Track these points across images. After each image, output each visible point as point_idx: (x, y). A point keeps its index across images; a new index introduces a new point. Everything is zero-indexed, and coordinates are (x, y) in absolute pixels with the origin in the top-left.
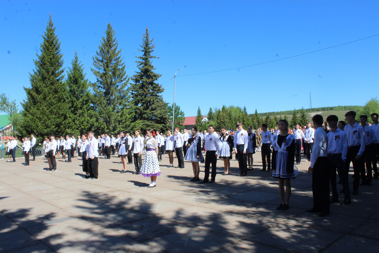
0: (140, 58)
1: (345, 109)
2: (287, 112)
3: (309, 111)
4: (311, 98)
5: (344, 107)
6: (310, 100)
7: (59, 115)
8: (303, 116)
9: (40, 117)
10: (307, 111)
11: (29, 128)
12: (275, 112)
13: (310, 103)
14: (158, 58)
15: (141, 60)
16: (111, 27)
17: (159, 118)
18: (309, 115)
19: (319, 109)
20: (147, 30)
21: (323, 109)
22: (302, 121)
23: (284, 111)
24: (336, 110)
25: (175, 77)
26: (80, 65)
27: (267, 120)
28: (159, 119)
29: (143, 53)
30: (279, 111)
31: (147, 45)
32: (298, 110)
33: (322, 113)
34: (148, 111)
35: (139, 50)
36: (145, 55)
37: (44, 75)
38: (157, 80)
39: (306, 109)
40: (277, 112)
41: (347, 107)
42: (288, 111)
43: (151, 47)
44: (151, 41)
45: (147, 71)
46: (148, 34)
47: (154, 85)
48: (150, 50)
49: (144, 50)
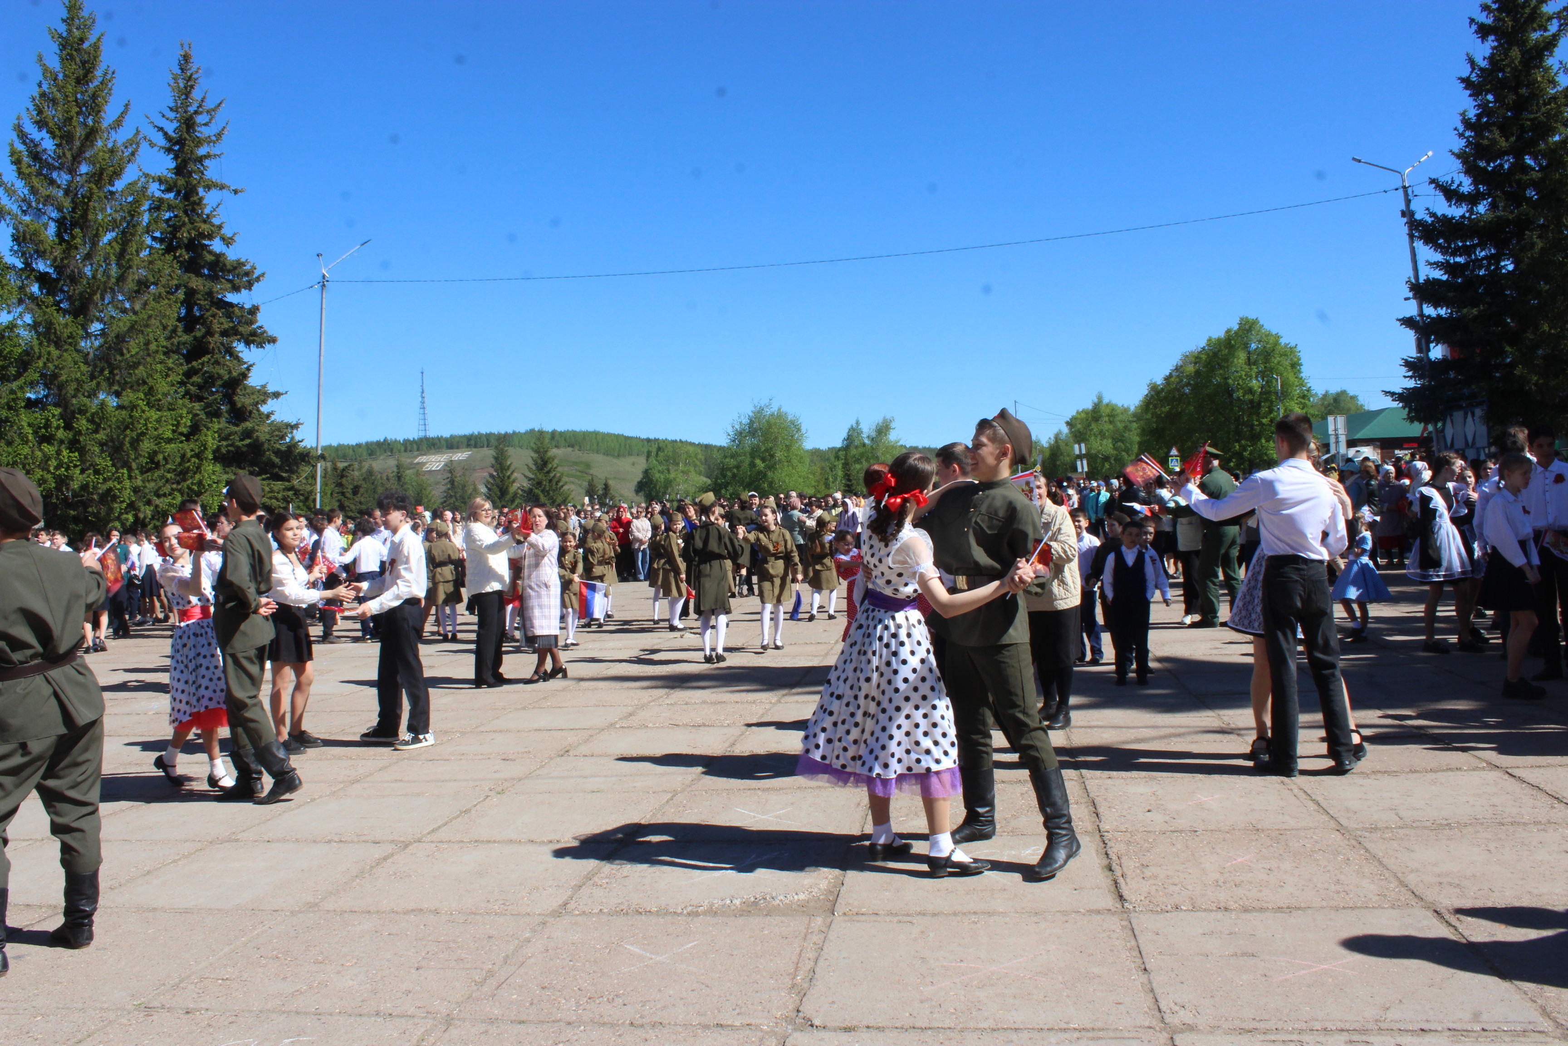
0: (160, 180)
1: (554, 444)
3: (418, 450)
4: (425, 395)
5: (549, 436)
8: (543, 464)
10: (409, 448)
13: (422, 417)
14: (236, 192)
18: (418, 463)
19: (458, 442)
20: (186, 58)
21: (473, 442)
22: (539, 484)
24: (521, 447)
25: (324, 285)
29: (171, 161)
31: (188, 124)
32: (372, 443)
33: (470, 456)
38: (250, 289)
39: (404, 440)
41: (562, 434)
43: (208, 141)
44: (208, 112)
45: (195, 246)
46: (190, 78)
47: (236, 310)
48: (202, 151)
49: (177, 148)
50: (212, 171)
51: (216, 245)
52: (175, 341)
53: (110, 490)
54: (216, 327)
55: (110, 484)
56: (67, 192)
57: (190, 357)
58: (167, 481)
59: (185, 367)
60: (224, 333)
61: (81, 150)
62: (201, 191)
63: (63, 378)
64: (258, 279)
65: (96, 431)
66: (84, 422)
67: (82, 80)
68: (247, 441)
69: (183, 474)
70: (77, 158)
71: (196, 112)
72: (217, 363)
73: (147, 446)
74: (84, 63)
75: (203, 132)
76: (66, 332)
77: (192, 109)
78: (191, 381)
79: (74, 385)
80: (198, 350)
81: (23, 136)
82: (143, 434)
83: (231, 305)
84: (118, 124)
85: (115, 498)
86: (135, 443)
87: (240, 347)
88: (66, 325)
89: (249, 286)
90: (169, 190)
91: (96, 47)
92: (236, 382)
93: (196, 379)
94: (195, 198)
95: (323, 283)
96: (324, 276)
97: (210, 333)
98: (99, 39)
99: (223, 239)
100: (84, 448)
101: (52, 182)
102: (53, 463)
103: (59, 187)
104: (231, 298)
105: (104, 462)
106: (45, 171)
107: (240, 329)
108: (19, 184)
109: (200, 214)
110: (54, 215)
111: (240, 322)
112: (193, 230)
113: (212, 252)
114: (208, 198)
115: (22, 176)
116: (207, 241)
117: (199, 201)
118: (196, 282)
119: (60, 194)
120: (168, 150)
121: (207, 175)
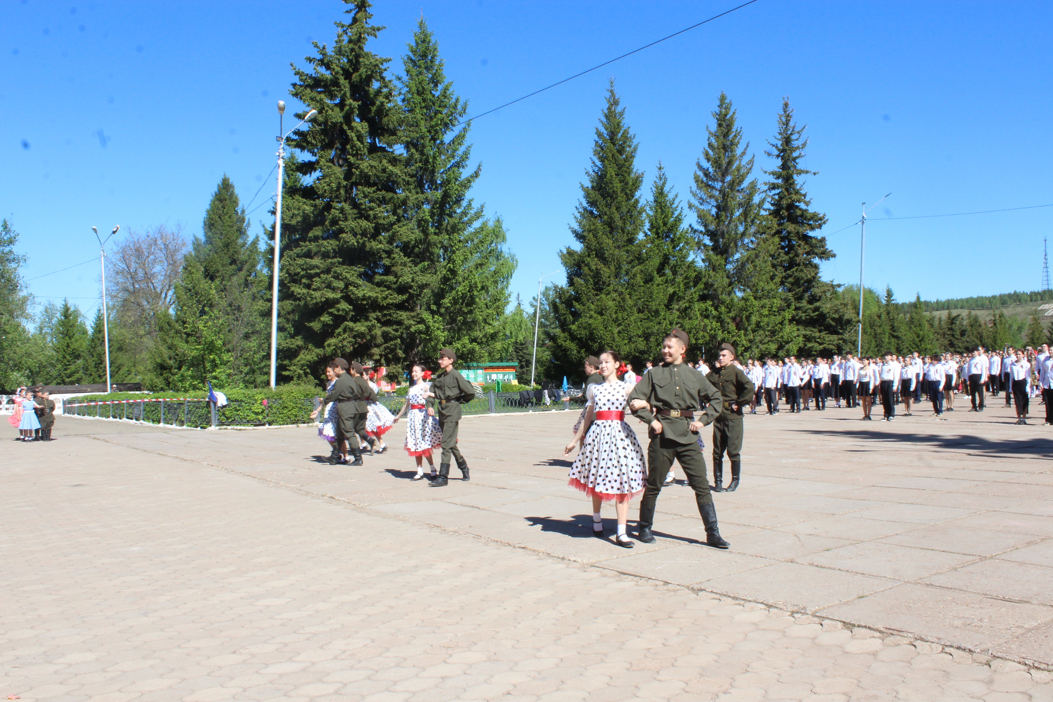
0: (773, 173)
2: (967, 300)
3: (1042, 299)
4: (1048, 257)
6: (1043, 265)
7: (649, 312)
9: (617, 318)
10: (1034, 299)
11: (596, 342)
12: (930, 302)
13: (1045, 274)
14: (815, 174)
15: (772, 180)
16: (727, 101)
17: (833, 319)
18: (1041, 310)
20: (786, 105)
23: (959, 298)
25: (863, 222)
26: (671, 196)
27: (953, 326)
28: (833, 323)
29: (779, 162)
30: (943, 298)
31: (787, 141)
32: (1004, 295)
34: (804, 303)
35: (769, 155)
36: (784, 167)
37: (614, 222)
38: (821, 228)
39: (1031, 292)
40: (937, 302)
42: (971, 298)
43: (798, 148)
44: (798, 132)
45: (791, 207)
46: (788, 116)
47: (813, 240)
48: (795, 154)
49: (782, 154)
50: (801, 164)
51: (802, 206)
52: (779, 260)
53: (735, 341)
54: (800, 251)
55: (735, 338)
56: (720, 191)
57: (787, 269)
58: (766, 336)
59: (784, 274)
60: (808, 253)
61: (727, 169)
62: (795, 177)
63: (715, 286)
64: (824, 223)
65: (730, 312)
66: (723, 308)
67: (726, 135)
68: (817, 313)
69: (773, 333)
70: (724, 175)
71: (791, 134)
72: (802, 271)
73: (754, 319)
74: (728, 126)
75: (795, 144)
76: (717, 264)
77: (789, 132)
78: (788, 281)
79: (721, 289)
80: (792, 264)
81: (700, 167)
82: (751, 313)
83: (811, 237)
84: (744, 153)
85: (738, 345)
86: (748, 318)
87: (816, 261)
88: (717, 260)
89: (820, 226)
90: (778, 178)
91: (732, 117)
92: (811, 282)
93: (791, 280)
94: (791, 181)
95: (863, 220)
96: (863, 217)
97: (797, 255)
98: (734, 113)
99: (805, 202)
100: (723, 320)
101: (713, 188)
102: (709, 327)
103: (716, 190)
104: (811, 234)
105: (732, 327)
106: (710, 183)
107: (816, 251)
108: (698, 192)
109: (794, 189)
110: (715, 204)
111: (816, 247)
112: (790, 198)
113: (800, 209)
114: (799, 180)
115: (699, 188)
116: (797, 204)
117: (794, 182)
118: (791, 227)
119: (717, 193)
120: (778, 156)
121: (799, 167)
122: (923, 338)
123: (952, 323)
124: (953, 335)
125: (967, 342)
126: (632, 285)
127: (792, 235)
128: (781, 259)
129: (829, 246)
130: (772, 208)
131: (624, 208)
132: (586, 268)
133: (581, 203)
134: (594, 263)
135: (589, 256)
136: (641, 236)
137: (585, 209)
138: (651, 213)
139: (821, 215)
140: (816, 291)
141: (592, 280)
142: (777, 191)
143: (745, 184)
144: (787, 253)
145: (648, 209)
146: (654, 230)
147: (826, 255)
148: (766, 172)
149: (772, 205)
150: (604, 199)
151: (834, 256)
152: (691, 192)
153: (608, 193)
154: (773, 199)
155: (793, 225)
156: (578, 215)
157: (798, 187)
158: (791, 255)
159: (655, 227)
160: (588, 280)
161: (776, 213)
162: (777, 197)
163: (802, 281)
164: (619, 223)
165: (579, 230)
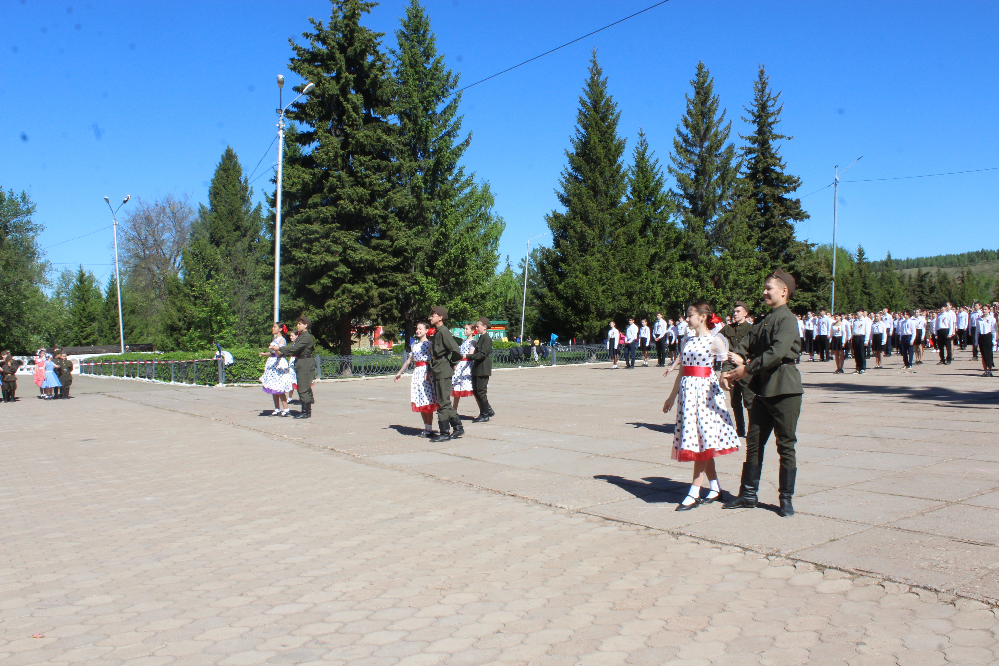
0: (750, 138)
2: (937, 258)
7: (632, 272)
9: (601, 277)
11: (581, 301)
12: (901, 260)
14: (789, 138)
15: (748, 144)
16: (705, 70)
17: (808, 277)
20: (762, 73)
23: (928, 256)
25: (836, 185)
26: (652, 161)
27: (923, 283)
28: (807, 281)
29: (755, 127)
30: (913, 256)
31: (763, 107)
32: (972, 253)
34: (780, 263)
35: (746, 120)
36: (760, 132)
37: (598, 186)
38: (795, 191)
40: (908, 260)
42: (940, 256)
43: (773, 114)
44: (773, 99)
45: (767, 170)
46: (764, 83)
47: (788, 202)
48: (771, 120)
49: (758, 120)
50: (776, 129)
51: (778, 169)
52: (755, 221)
53: (714, 299)
54: (776, 213)
55: (713, 296)
56: (699, 156)
57: (763, 229)
58: (744, 294)
59: (760, 235)
60: (783, 215)
61: (705, 135)
62: (771, 141)
63: (695, 247)
64: (799, 185)
65: (708, 271)
66: (702, 267)
67: (704, 103)
69: (750, 291)
70: (702, 141)
71: (767, 101)
72: (777, 231)
73: (732, 277)
74: (705, 93)
75: (771, 110)
76: (696, 225)
77: (765, 99)
78: (764, 241)
79: (700, 249)
80: (768, 225)
81: (679, 133)
82: (729, 272)
83: (786, 199)
84: (721, 120)
85: (716, 302)
86: (726, 277)
87: (791, 221)
88: (696, 222)
89: (794, 189)
90: (754, 143)
91: (709, 85)
92: (787, 241)
93: (767, 240)
94: (766, 146)
95: (836, 183)
96: (836, 180)
97: (773, 216)
98: (711, 81)
99: (780, 166)
100: (702, 279)
101: (692, 153)
102: (689, 286)
103: (695, 155)
104: (786, 196)
105: (711, 285)
106: (689, 148)
107: (791, 212)
108: (678, 157)
109: (770, 153)
110: (694, 168)
111: (791, 209)
112: (766, 162)
113: (776, 173)
114: (774, 144)
115: (679, 153)
116: (773, 167)
117: (769, 146)
118: (767, 190)
119: (696, 158)
120: (754, 122)
121: (774, 132)
122: (894, 295)
123: (922, 281)
124: (922, 292)
125: (936, 298)
126: (616, 246)
127: (768, 197)
128: (757, 220)
129: (804, 207)
130: (749, 171)
131: (608, 172)
132: (572, 231)
133: (566, 169)
134: (579, 225)
135: (574, 219)
136: (624, 199)
137: (570, 175)
138: (633, 178)
139: (796, 178)
140: (791, 250)
141: (577, 242)
142: (753, 155)
143: (723, 149)
144: (763, 215)
145: (630, 173)
146: (636, 194)
147: (800, 216)
148: (742, 137)
149: (748, 168)
150: (588, 164)
151: (808, 217)
152: (671, 157)
153: (592, 159)
154: (749, 163)
155: (769, 188)
156: (564, 180)
157: (773, 151)
158: (767, 217)
159: (636, 191)
160: (574, 242)
161: (752, 176)
162: (753, 161)
163: (778, 242)
164: (603, 188)
165: (564, 194)
